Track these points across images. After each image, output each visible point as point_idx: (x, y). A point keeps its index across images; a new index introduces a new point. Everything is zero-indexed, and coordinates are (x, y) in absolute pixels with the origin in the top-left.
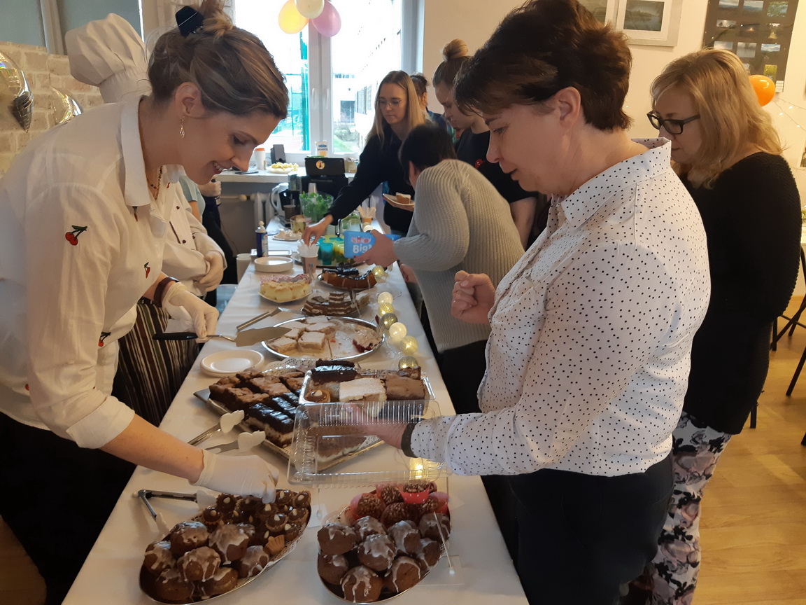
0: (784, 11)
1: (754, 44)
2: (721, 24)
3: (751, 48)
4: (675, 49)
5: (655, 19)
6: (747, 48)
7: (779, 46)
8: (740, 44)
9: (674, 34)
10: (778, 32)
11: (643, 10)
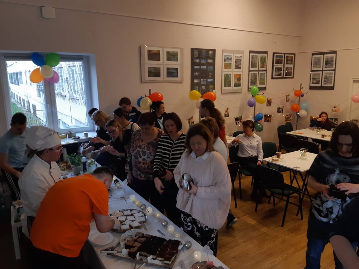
0: (212, 69)
1: (206, 80)
2: (195, 74)
3: (205, 81)
4: (183, 83)
5: (175, 74)
6: (204, 81)
7: (212, 80)
8: (202, 80)
9: (182, 78)
10: (212, 75)
11: (172, 71)
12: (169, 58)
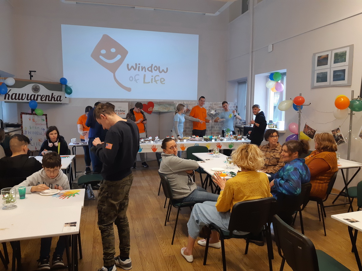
11: (338, 74)
12: (337, 60)
